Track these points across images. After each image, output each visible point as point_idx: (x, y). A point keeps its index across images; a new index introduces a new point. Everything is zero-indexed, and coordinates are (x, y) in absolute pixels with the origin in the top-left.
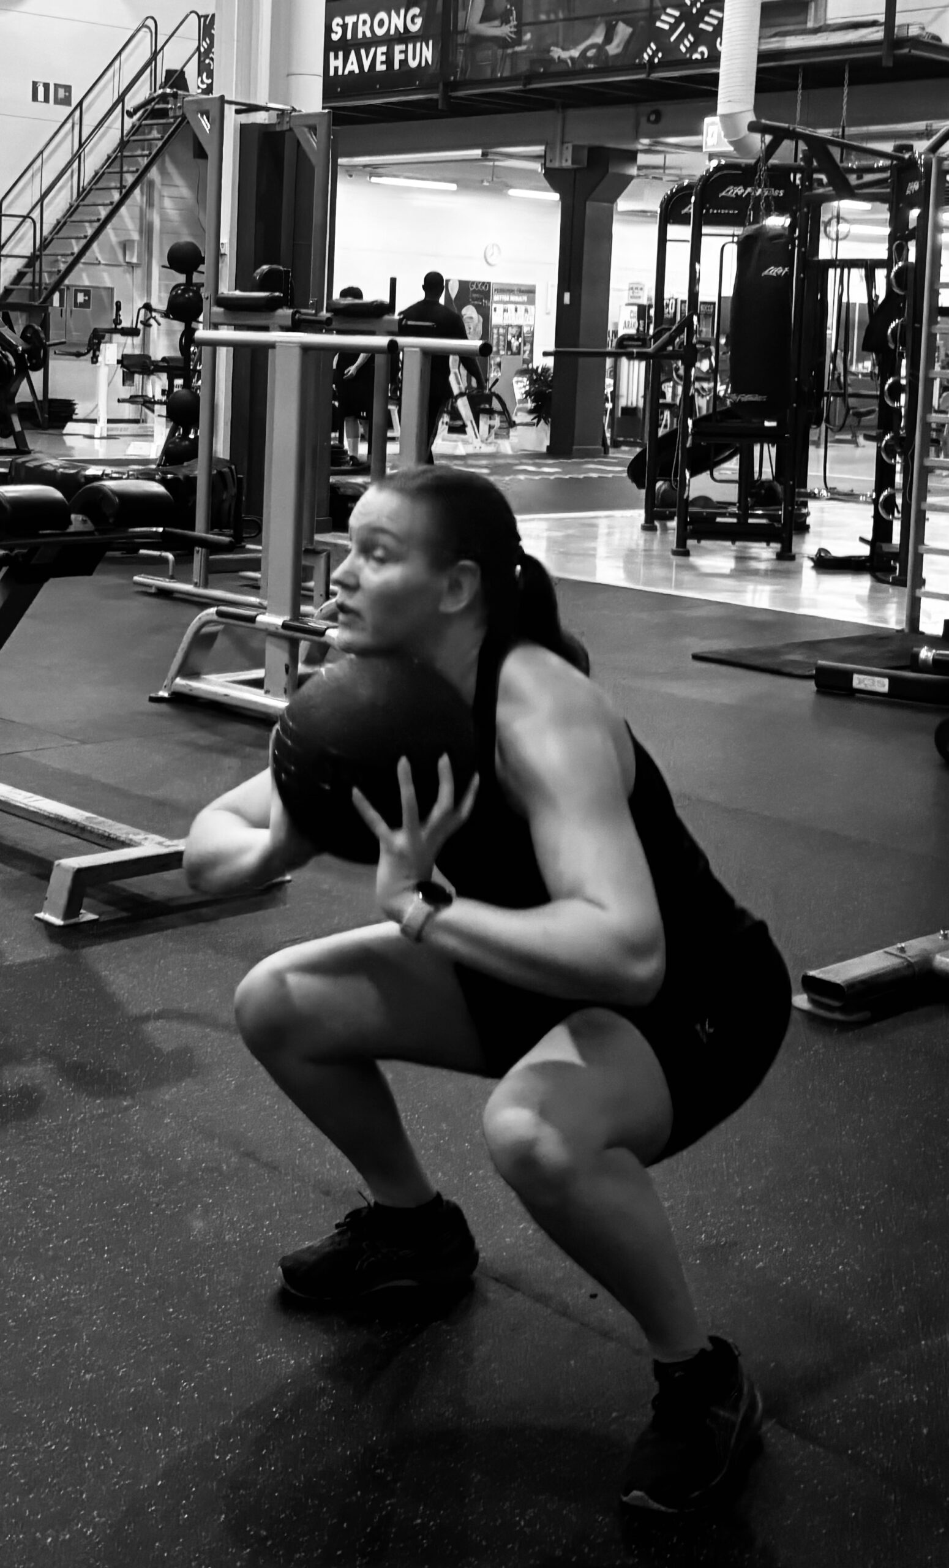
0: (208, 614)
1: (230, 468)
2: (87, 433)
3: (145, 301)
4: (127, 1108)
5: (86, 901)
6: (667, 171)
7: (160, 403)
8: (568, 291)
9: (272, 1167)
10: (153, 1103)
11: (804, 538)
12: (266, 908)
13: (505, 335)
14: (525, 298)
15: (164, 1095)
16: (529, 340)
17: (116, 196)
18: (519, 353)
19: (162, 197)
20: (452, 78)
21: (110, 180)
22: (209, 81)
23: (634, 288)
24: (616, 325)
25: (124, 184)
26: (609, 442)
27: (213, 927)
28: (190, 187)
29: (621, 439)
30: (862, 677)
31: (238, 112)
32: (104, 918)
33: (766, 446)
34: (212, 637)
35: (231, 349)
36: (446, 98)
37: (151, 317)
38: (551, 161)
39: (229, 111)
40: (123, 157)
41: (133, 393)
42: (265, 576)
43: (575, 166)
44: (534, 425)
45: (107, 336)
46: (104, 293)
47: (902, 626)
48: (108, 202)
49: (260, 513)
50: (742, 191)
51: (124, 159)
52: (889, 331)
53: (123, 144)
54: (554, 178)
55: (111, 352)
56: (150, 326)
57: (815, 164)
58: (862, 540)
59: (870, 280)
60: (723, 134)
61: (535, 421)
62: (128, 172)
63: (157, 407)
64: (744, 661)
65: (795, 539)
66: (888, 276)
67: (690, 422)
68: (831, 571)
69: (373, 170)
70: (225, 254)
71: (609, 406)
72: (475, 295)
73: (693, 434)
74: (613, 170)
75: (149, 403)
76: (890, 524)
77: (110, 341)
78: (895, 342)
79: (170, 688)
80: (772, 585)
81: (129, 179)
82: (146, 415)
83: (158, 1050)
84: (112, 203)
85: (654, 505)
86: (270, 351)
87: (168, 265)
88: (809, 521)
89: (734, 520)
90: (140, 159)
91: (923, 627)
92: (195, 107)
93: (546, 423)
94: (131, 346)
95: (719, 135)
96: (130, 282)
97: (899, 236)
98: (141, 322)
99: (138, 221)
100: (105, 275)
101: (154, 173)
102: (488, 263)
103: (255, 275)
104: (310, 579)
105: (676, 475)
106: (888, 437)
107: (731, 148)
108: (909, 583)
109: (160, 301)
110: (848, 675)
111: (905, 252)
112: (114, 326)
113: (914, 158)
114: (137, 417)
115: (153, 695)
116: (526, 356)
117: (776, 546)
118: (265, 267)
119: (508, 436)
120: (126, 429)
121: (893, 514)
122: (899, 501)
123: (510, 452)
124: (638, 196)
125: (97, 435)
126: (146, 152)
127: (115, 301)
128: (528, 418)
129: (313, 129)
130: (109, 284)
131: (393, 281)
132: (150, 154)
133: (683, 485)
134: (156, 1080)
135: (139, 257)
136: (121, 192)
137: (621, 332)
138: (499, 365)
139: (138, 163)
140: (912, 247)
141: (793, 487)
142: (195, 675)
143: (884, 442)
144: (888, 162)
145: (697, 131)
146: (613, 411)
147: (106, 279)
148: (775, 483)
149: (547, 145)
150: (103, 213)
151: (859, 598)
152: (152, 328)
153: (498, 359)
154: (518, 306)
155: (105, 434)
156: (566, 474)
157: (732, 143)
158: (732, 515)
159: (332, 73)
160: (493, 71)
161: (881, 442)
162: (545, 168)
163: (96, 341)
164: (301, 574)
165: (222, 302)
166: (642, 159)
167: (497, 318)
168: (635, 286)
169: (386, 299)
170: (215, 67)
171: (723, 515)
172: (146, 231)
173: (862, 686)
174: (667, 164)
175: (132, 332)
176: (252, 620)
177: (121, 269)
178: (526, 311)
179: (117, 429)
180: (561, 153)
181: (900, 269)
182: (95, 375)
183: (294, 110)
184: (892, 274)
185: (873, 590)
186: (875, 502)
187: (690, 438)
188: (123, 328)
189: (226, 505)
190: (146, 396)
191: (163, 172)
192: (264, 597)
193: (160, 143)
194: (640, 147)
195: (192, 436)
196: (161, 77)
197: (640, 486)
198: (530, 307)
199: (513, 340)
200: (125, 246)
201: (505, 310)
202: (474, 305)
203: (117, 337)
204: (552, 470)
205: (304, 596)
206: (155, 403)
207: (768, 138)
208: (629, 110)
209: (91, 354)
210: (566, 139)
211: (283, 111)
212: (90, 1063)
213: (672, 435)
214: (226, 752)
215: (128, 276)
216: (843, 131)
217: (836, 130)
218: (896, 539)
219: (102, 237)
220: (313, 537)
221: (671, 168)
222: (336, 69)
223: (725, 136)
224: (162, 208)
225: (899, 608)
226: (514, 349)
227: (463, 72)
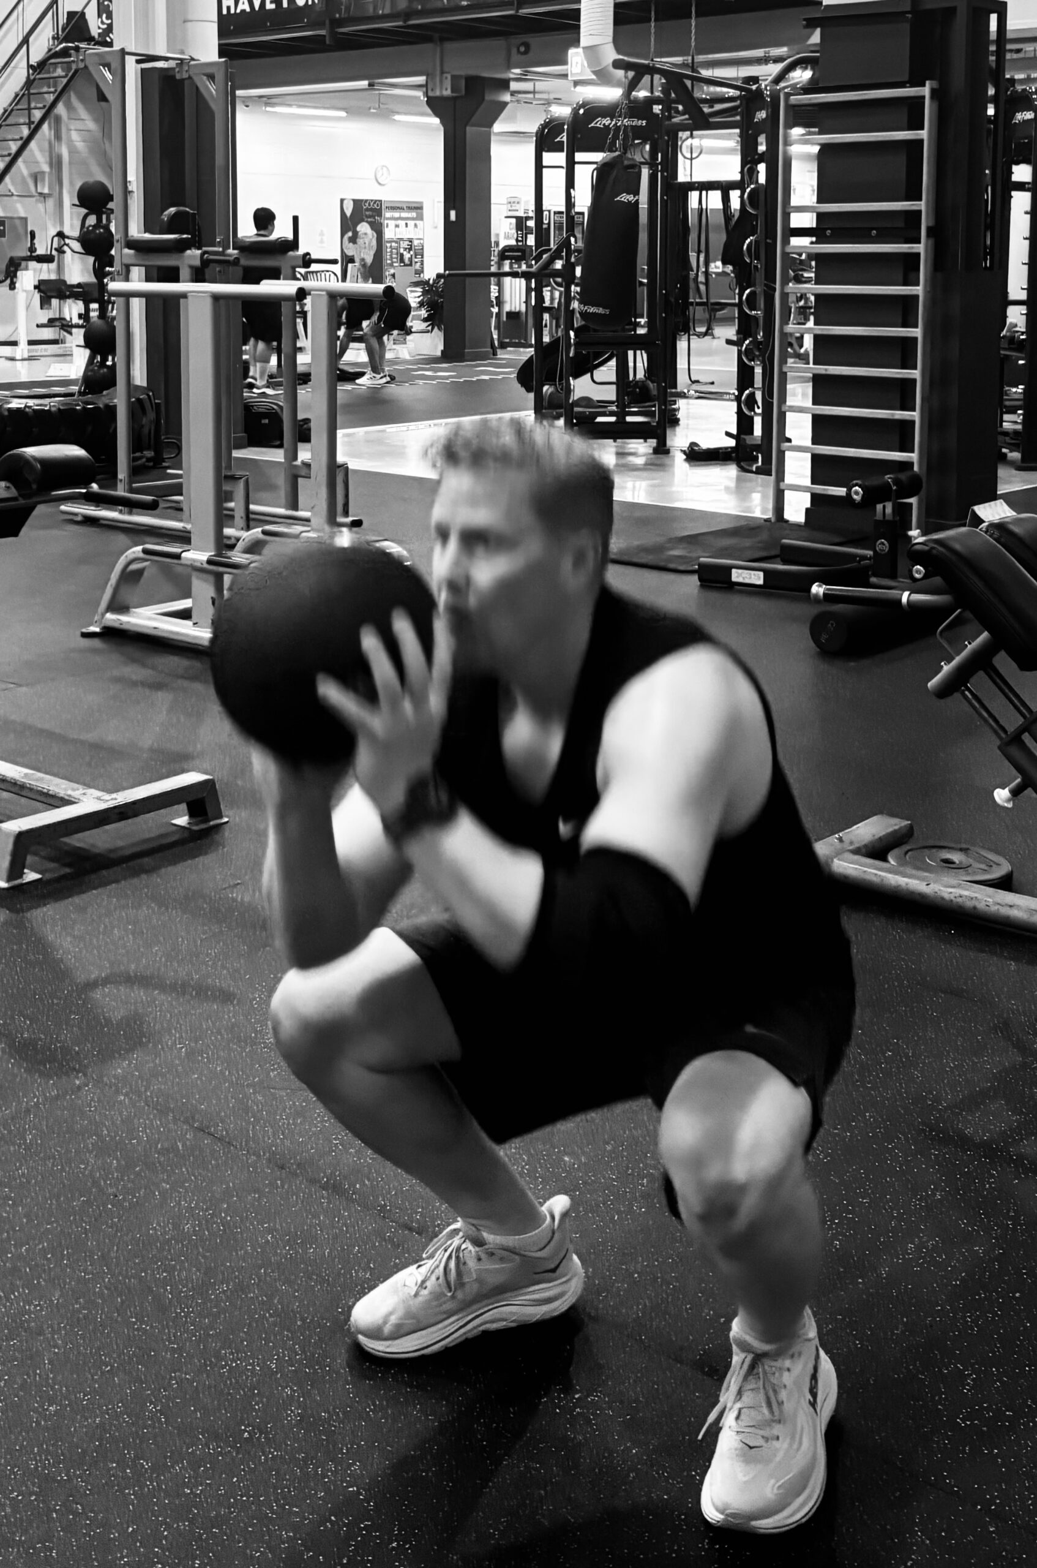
0: (134, 552)
1: (148, 395)
2: (9, 355)
3: (58, 229)
4: (79, 1088)
5: (30, 859)
6: (537, 96)
7: (77, 326)
8: (454, 208)
9: (226, 1142)
10: (105, 1079)
11: (675, 431)
12: (206, 853)
13: (397, 249)
14: (414, 215)
15: (116, 1070)
16: (420, 253)
17: (25, 131)
18: (411, 265)
19: (69, 130)
20: (337, 16)
21: (18, 116)
22: (109, 22)
23: (512, 202)
24: (497, 235)
25: (32, 120)
26: (496, 343)
27: (155, 879)
28: (96, 120)
29: (508, 340)
30: (740, 571)
31: (138, 62)
32: (48, 876)
33: (638, 352)
34: (140, 573)
35: (144, 300)
36: (333, 33)
37: (65, 244)
38: (432, 90)
39: (130, 61)
40: (30, 94)
41: (51, 316)
42: (189, 499)
43: (454, 95)
44: (428, 332)
45: (23, 264)
46: (17, 222)
47: (769, 515)
48: (17, 137)
49: (179, 433)
50: (609, 122)
51: (32, 96)
52: (745, 247)
53: (29, 83)
54: (435, 105)
55: (28, 278)
56: (64, 252)
57: (673, 95)
58: (728, 434)
59: (726, 200)
60: (586, 64)
61: (430, 328)
62: (36, 108)
63: (74, 330)
64: (635, 560)
65: (669, 432)
66: (742, 197)
67: (572, 334)
68: (703, 463)
69: (268, 100)
70: (132, 192)
71: (495, 310)
72: (367, 213)
73: (576, 344)
74: (489, 97)
75: (66, 326)
76: (751, 419)
77: (26, 269)
78: (750, 257)
79: (101, 622)
80: (649, 479)
81: (37, 115)
82: (64, 336)
83: (108, 1021)
84: (21, 138)
85: (542, 407)
86: (182, 301)
87: (77, 203)
88: (680, 415)
89: (613, 419)
90: (46, 95)
91: (787, 516)
92: (96, 59)
93: (439, 329)
94: (47, 272)
95: (583, 65)
96: (43, 210)
97: (749, 159)
98: (56, 249)
99: (47, 154)
100: (19, 206)
101: (60, 109)
102: (380, 184)
103: (163, 217)
104: (231, 500)
105: (561, 379)
106: (747, 342)
107: (594, 77)
108: (774, 473)
109: (72, 228)
110: (728, 569)
111: (755, 176)
112: (29, 254)
113: (761, 90)
114: (57, 337)
115: (84, 630)
116: (418, 266)
117: (653, 442)
118: (173, 210)
119: (404, 342)
120: (46, 350)
121: (754, 411)
122: (759, 396)
123: (408, 357)
124: (512, 119)
125: (18, 357)
126: (52, 90)
127: (29, 230)
128: (423, 326)
129: (211, 77)
130: (23, 215)
131: (296, 219)
132: (56, 91)
133: (568, 391)
134: (107, 1055)
135: (50, 188)
136: (30, 128)
137: (503, 243)
138: (393, 276)
139: (44, 99)
140: (762, 168)
141: (665, 388)
142: (123, 609)
143: (744, 346)
144: (738, 93)
145: (563, 61)
146: (498, 315)
147: (20, 209)
148: (649, 382)
149: (427, 75)
150: (14, 147)
151: (727, 489)
152: (66, 255)
153: (392, 271)
154: (409, 222)
155: (26, 356)
156: (460, 378)
157: (594, 72)
158: (611, 414)
159: (225, 12)
160: (375, 8)
161: (742, 346)
162: (427, 97)
163: (12, 269)
164: (222, 496)
165: (131, 244)
166: (514, 86)
167: (389, 233)
168: (512, 200)
169: (290, 237)
170: (114, 7)
171: (604, 414)
172: (56, 163)
173: (740, 580)
174: (537, 89)
175: (46, 259)
176: (178, 557)
177: (34, 199)
178: (416, 225)
179: (36, 351)
180: (441, 82)
181: (752, 190)
182: (14, 299)
183: (193, 59)
184: (746, 195)
185: (739, 480)
186: (738, 399)
187: (572, 348)
188: (38, 256)
189: (146, 430)
190: (64, 319)
191: (69, 107)
192: (189, 521)
193: (65, 81)
194: (512, 76)
195: (109, 363)
196: (63, 19)
197: (529, 390)
198: (418, 222)
199: (405, 253)
200: (36, 177)
201: (397, 226)
202: (367, 222)
203: (33, 264)
204: (447, 373)
205: (227, 515)
206: (73, 326)
207: (631, 74)
208: (499, 43)
209: (8, 281)
210: (446, 69)
211: (181, 60)
212: (40, 1039)
213: (555, 343)
214: (158, 686)
215: (41, 206)
216: (693, 59)
217: (685, 58)
218: (758, 431)
219: (14, 170)
220: (231, 454)
221: (539, 92)
222: (228, 8)
223: (589, 66)
224: (70, 142)
225: (764, 497)
226: (407, 261)
227: (348, 9)
